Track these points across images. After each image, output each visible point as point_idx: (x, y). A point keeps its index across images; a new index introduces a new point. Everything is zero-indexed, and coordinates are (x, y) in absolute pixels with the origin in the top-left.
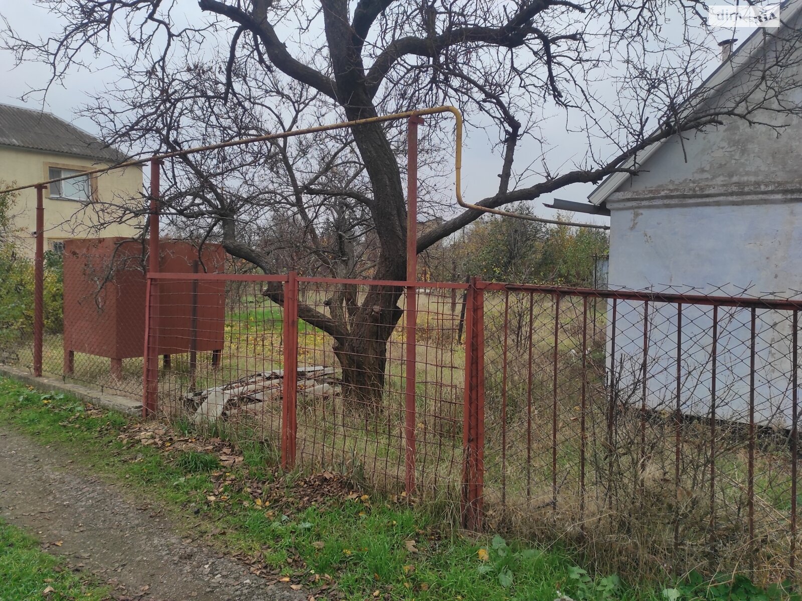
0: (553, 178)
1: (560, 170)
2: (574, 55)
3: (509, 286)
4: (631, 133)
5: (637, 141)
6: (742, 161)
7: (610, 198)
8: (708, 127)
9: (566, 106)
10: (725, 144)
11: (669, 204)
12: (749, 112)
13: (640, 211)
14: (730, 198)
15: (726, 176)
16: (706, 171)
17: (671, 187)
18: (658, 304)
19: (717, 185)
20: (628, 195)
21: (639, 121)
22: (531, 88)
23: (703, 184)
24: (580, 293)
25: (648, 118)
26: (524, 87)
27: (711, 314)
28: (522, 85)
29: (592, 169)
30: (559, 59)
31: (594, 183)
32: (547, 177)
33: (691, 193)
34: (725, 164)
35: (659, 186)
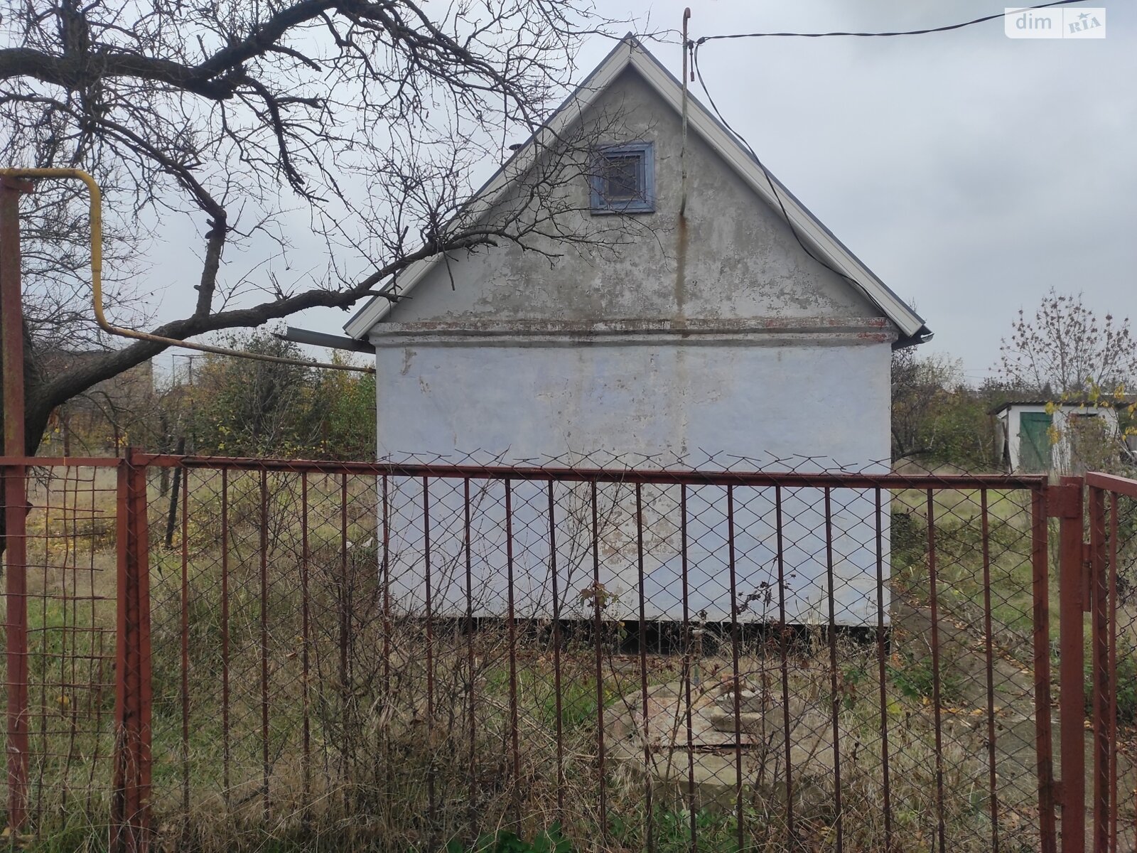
0: (285, 298)
1: (296, 287)
2: (317, 128)
3: (188, 460)
4: (386, 244)
5: (396, 257)
6: (527, 293)
7: (374, 330)
8: (481, 248)
9: (309, 197)
10: (506, 271)
11: (448, 343)
12: (521, 235)
13: (414, 350)
14: (516, 339)
15: (511, 311)
16: (488, 302)
17: (449, 320)
18: (399, 479)
19: (502, 321)
20: (397, 327)
21: (395, 230)
22: (259, 165)
23: (486, 318)
24: (294, 467)
25: (407, 228)
26: (248, 161)
27: (462, 489)
28: (245, 157)
29: (340, 288)
30: (297, 130)
31: (345, 308)
32: (277, 295)
33: (472, 329)
34: (509, 296)
35: (435, 318)
